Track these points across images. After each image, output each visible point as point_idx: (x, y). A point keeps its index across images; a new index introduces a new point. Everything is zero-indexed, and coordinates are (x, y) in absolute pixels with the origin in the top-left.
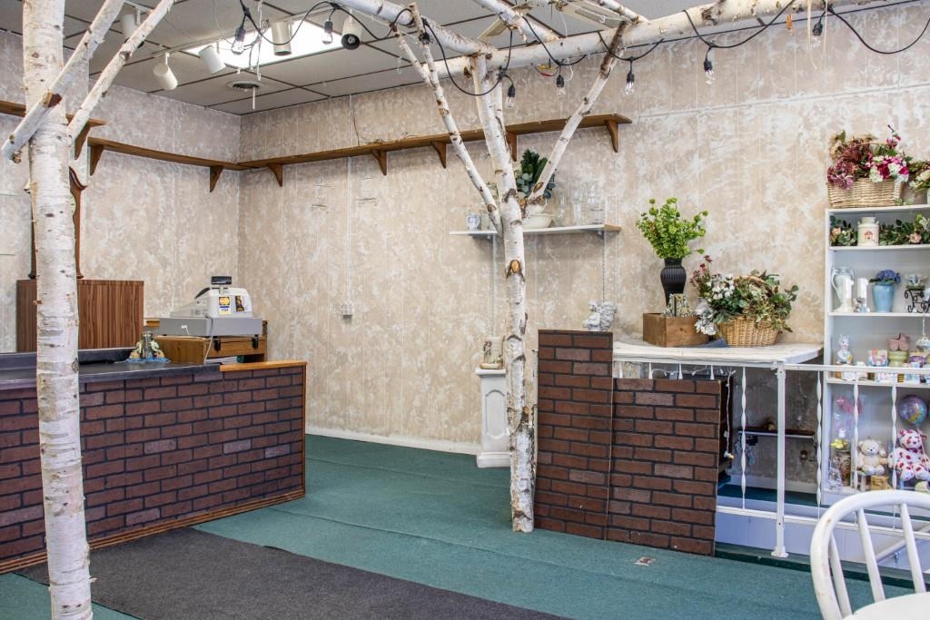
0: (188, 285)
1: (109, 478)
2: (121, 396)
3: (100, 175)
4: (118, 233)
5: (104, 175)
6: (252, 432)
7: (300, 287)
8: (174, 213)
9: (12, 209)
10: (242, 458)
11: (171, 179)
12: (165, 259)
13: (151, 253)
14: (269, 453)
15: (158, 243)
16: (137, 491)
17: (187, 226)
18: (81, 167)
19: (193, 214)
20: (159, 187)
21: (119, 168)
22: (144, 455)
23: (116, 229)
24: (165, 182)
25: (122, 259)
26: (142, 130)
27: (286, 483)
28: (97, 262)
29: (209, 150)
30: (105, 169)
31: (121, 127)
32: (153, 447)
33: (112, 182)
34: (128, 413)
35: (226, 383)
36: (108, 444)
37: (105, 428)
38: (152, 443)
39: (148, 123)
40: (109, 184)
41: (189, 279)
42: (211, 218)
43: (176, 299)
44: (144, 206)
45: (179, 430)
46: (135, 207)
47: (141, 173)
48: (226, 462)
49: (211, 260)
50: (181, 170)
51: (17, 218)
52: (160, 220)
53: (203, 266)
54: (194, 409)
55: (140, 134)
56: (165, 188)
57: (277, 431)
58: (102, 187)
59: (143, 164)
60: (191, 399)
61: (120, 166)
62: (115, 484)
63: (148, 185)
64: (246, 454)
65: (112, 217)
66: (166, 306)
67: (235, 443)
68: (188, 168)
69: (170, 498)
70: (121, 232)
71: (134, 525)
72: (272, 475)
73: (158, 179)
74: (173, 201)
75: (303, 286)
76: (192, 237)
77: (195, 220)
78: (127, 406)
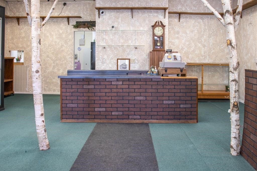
0: (213, 52)
1: (124, 104)
2: (128, 83)
3: (182, 22)
4: (188, 38)
5: (183, 22)
6: (175, 98)
7: (246, 53)
8: (207, 30)
9: (147, 34)
10: (170, 106)
11: (206, 20)
12: (204, 45)
13: (199, 43)
14: (182, 106)
15: (202, 40)
16: (132, 109)
17: (212, 34)
18: (167, 20)
19: (215, 30)
20: (202, 23)
21: (188, 19)
22: (135, 100)
23: (188, 37)
24: (204, 21)
25: (190, 45)
26: (195, 7)
27: (189, 117)
28: (181, 46)
29: (220, 10)
30: (183, 20)
31: (188, 7)
32: (138, 98)
33: (186, 23)
34: (130, 88)
35: (164, 82)
36: (124, 95)
37: (123, 91)
38: (138, 97)
39: (197, 4)
40: (185, 24)
41: (213, 51)
42: (222, 31)
43: (209, 57)
44: (197, 29)
45: (147, 94)
46: (194, 30)
47: (195, 20)
48: (164, 106)
49: (222, 44)
50: (210, 17)
51: (149, 36)
52: (202, 33)
53: (219, 47)
54: (152, 88)
55: (195, 8)
56: (204, 23)
57: (185, 99)
58: (183, 25)
59: (196, 17)
60: (151, 86)
61: (188, 18)
62: (126, 106)
63: (198, 23)
64: (172, 105)
65: (186, 33)
66: (205, 59)
67: (168, 101)
68: (212, 16)
69: (143, 113)
70: (189, 37)
71: (131, 119)
72: (183, 113)
73: (201, 21)
74: (207, 27)
75: (247, 53)
76: (214, 38)
77: (215, 32)
78: (130, 86)
